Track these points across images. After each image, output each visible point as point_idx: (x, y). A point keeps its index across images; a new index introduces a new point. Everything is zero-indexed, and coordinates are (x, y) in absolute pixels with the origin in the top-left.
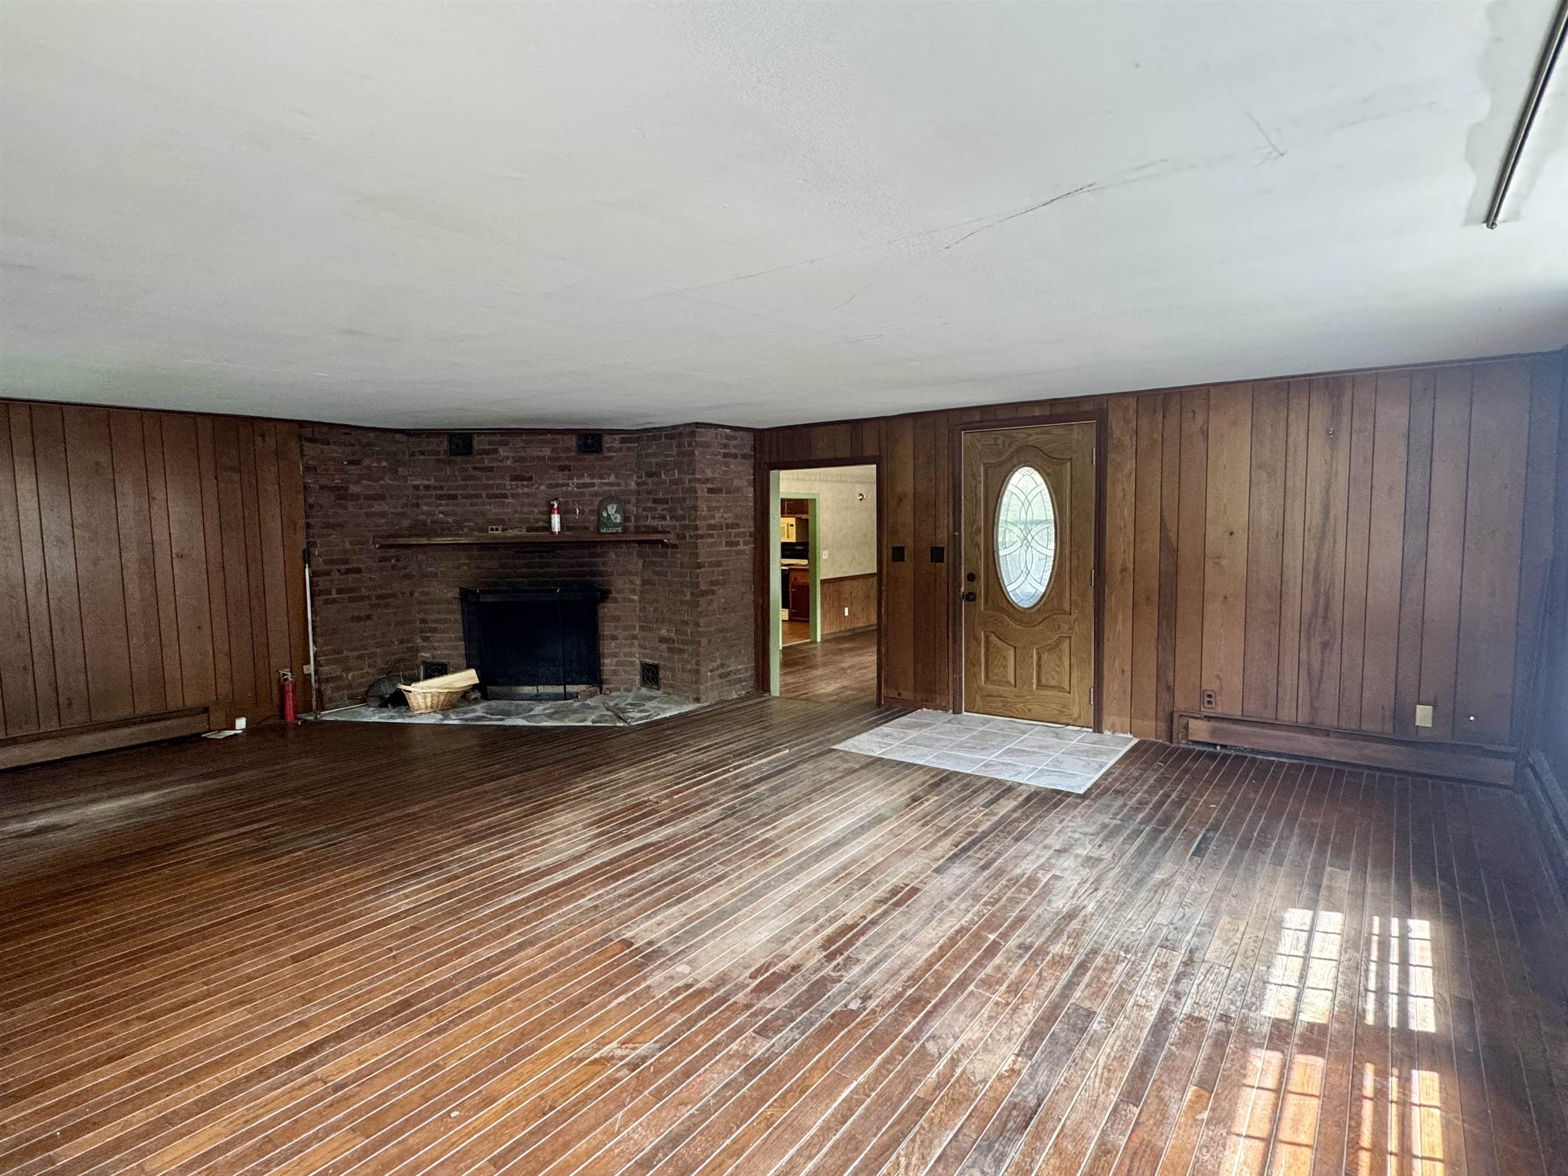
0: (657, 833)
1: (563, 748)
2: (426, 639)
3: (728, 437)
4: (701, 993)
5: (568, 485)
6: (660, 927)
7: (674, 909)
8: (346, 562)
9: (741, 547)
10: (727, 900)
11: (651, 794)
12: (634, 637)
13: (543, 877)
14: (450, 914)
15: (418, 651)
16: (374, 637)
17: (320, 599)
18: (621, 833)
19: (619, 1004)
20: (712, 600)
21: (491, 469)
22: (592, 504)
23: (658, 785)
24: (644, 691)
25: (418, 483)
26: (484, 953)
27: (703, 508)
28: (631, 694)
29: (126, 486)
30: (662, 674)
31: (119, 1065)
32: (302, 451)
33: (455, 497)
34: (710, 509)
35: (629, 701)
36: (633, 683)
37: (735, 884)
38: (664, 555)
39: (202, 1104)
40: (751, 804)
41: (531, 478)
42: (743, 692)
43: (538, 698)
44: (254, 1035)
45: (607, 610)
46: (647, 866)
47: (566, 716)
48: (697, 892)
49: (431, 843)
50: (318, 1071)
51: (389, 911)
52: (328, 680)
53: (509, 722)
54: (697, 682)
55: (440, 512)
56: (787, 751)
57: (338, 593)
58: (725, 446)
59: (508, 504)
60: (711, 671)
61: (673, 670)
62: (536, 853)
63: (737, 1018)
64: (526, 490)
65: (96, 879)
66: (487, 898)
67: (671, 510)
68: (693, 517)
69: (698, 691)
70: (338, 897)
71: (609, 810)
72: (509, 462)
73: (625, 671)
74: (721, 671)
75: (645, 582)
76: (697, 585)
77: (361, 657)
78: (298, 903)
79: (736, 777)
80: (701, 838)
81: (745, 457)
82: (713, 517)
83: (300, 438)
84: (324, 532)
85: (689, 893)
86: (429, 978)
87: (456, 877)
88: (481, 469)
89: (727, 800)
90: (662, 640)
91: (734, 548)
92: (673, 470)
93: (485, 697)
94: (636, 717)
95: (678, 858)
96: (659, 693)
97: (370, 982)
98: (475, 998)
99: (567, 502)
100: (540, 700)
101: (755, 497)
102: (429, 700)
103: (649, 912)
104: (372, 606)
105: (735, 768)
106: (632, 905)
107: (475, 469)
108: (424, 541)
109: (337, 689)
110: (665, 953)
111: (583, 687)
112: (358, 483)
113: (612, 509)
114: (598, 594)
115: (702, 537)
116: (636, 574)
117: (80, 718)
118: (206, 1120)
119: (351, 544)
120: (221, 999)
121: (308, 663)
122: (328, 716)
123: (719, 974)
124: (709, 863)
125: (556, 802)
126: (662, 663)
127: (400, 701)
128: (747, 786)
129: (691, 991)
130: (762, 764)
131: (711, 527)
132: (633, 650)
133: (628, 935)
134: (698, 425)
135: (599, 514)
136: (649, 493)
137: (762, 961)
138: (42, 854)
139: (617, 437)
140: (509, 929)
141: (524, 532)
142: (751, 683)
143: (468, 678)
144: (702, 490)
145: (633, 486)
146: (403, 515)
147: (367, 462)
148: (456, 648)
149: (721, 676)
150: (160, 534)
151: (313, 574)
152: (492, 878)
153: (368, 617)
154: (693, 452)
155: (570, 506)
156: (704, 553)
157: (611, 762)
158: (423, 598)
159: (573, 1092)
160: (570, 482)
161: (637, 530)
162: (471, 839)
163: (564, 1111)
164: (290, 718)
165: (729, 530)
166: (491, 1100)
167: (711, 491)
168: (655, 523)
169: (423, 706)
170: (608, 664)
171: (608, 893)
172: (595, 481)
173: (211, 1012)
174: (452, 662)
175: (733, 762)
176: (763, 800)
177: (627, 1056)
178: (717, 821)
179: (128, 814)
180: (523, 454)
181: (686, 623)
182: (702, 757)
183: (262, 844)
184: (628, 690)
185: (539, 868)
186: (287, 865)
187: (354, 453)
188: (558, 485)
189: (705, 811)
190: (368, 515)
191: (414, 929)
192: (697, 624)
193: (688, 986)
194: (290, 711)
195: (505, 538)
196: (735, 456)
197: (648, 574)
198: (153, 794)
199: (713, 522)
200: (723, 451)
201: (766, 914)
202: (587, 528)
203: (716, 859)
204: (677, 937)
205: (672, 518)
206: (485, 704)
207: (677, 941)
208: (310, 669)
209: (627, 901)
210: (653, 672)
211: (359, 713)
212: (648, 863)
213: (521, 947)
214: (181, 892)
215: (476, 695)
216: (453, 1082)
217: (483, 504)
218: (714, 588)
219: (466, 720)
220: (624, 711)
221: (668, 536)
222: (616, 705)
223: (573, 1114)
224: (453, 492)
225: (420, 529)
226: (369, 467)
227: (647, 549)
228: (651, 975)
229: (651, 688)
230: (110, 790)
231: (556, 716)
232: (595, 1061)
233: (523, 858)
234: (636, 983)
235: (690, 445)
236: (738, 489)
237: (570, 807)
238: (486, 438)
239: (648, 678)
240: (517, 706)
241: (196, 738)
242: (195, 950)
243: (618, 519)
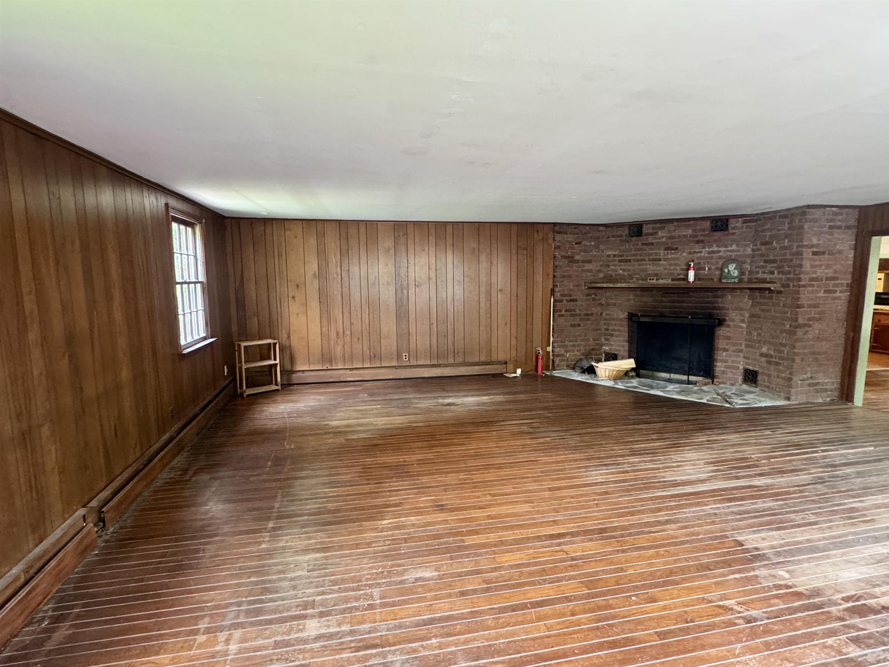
0: (759, 480)
1: (688, 413)
2: (607, 340)
3: (835, 214)
4: (799, 595)
5: (701, 252)
6: (764, 541)
7: (774, 533)
8: (570, 295)
9: (838, 294)
10: (819, 540)
11: (753, 454)
12: (741, 351)
13: (679, 486)
14: (624, 491)
15: (602, 345)
16: (580, 335)
17: (557, 314)
18: (731, 473)
19: (735, 578)
20: (808, 331)
21: (652, 244)
22: (717, 263)
23: (758, 449)
24: (745, 387)
25: (610, 253)
26: (647, 518)
27: (807, 265)
28: (734, 387)
29: (483, 258)
30: (759, 377)
31: (483, 512)
32: (554, 238)
33: (630, 261)
34: (812, 266)
35: (733, 392)
36: (736, 381)
37: (825, 531)
38: (771, 298)
39: (517, 542)
40: (839, 479)
41: (677, 249)
42: (828, 399)
43: (670, 381)
44: (534, 519)
45: (721, 332)
46: (753, 499)
47: (688, 394)
48: (793, 527)
49: (612, 450)
50: (564, 547)
51: (593, 480)
52: (557, 356)
53: (653, 392)
54: (790, 386)
55: (621, 269)
56: (872, 448)
57: (565, 311)
58: (831, 221)
59: (662, 265)
60: (801, 380)
61: (769, 376)
62: (674, 471)
63: (831, 624)
64: (673, 256)
65: (469, 429)
66: (646, 488)
67: (779, 268)
68: (797, 272)
69: (789, 393)
70: (568, 465)
71: (722, 457)
72: (664, 240)
73: (732, 372)
74: (811, 381)
75: (752, 316)
76: (796, 320)
77: (574, 346)
78: (549, 463)
79: (825, 457)
80: (794, 492)
81: (848, 228)
82: (815, 272)
83: (554, 231)
84: (561, 280)
85: (786, 526)
86: (615, 521)
87: (627, 472)
88: (646, 244)
89: (816, 472)
90: (762, 355)
91: (831, 295)
92: (784, 239)
93: (638, 376)
94: (738, 403)
95: (777, 500)
96: (757, 389)
97: (585, 513)
98: (642, 540)
99: (700, 263)
100: (671, 382)
101: (855, 257)
102: (607, 373)
103: (755, 529)
104: (581, 320)
105: (823, 451)
106: (741, 521)
107: (643, 244)
108: (611, 285)
109: (563, 360)
110: (768, 559)
111: (700, 379)
112: (579, 254)
113: (732, 267)
114: (717, 321)
115: (804, 286)
116: (746, 310)
117: (460, 359)
118: (519, 550)
119: (573, 286)
120: (520, 497)
121: (549, 346)
122: (556, 373)
123: (814, 587)
124: (803, 511)
125: (685, 445)
126: (761, 370)
127: (591, 371)
128: (835, 466)
129: (790, 590)
130: (849, 454)
131: (811, 280)
132: (739, 359)
133: (739, 538)
134: (809, 207)
135: (722, 270)
136: (762, 255)
137: (853, 593)
138: (450, 414)
139: (740, 220)
140: (660, 510)
141: (670, 281)
142: (837, 394)
143: (630, 363)
144: (807, 253)
145: (749, 251)
146: (600, 271)
147: (584, 243)
148: (623, 346)
149: (810, 385)
150: (494, 280)
151: (555, 301)
152: (648, 478)
153: (579, 325)
154: (803, 227)
155: (702, 265)
156: (805, 297)
157: (722, 428)
158: (607, 317)
159: (705, 618)
160: (703, 250)
161: (750, 281)
162: (634, 453)
163: (699, 626)
164: (540, 372)
165: (828, 282)
166: (654, 600)
167: (815, 253)
168: (765, 276)
169: (604, 376)
170: (719, 367)
171: (724, 508)
172: (721, 249)
173: (517, 502)
174: (620, 354)
175: (821, 447)
176: (851, 479)
177: (742, 612)
178: (809, 484)
179: (479, 404)
180: (673, 234)
181: (784, 345)
182: (795, 439)
183: (531, 430)
184: (733, 385)
185: (676, 481)
186: (543, 443)
187: (578, 238)
188: (695, 252)
189: (798, 475)
190: (583, 271)
191: (606, 493)
192: (794, 347)
193: (788, 587)
194: (540, 369)
195: (657, 284)
196: (840, 227)
197: (757, 310)
198: (487, 397)
199: (814, 276)
200: (828, 224)
201: (856, 561)
202: (713, 279)
203: (809, 510)
204: (778, 552)
205: (779, 273)
206: (638, 379)
207: (778, 554)
208: (550, 349)
209: (738, 517)
210: (753, 375)
211: (571, 375)
212: (753, 497)
213: (667, 522)
214: (501, 444)
215: (633, 374)
216: (631, 581)
217: (646, 264)
218: (810, 323)
219: (628, 387)
220: (729, 397)
221: (775, 285)
222: (723, 393)
223: (706, 631)
224: (629, 258)
225: (609, 279)
226: (585, 245)
227: (757, 294)
228: (758, 568)
229: (750, 386)
230: (470, 392)
231: (682, 393)
232: (719, 606)
233: (666, 472)
234: (748, 570)
235: (800, 221)
236: (840, 252)
237: (696, 449)
238: (652, 226)
239: (749, 378)
240: (657, 384)
241: (501, 375)
242: (507, 472)
243: (736, 273)
